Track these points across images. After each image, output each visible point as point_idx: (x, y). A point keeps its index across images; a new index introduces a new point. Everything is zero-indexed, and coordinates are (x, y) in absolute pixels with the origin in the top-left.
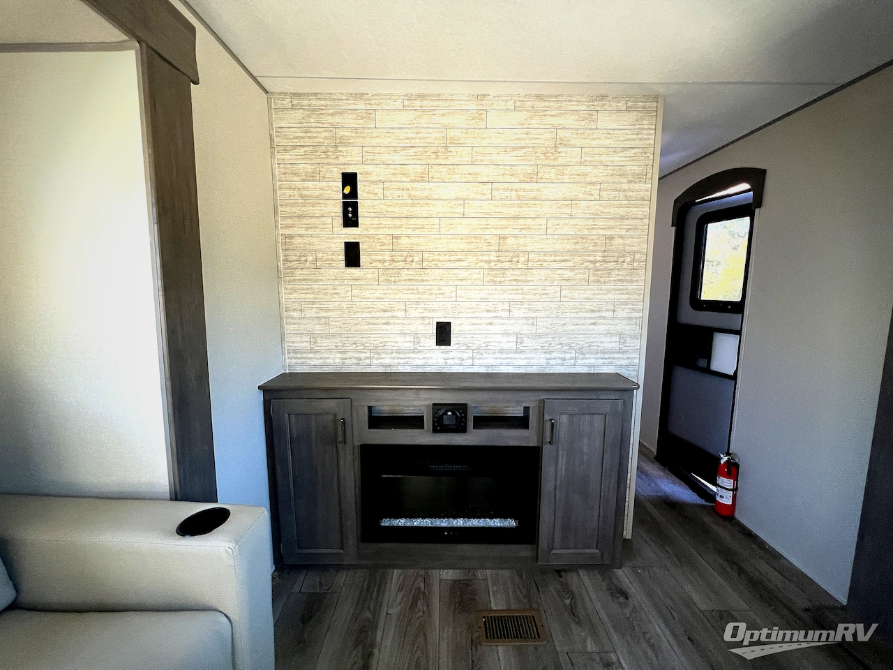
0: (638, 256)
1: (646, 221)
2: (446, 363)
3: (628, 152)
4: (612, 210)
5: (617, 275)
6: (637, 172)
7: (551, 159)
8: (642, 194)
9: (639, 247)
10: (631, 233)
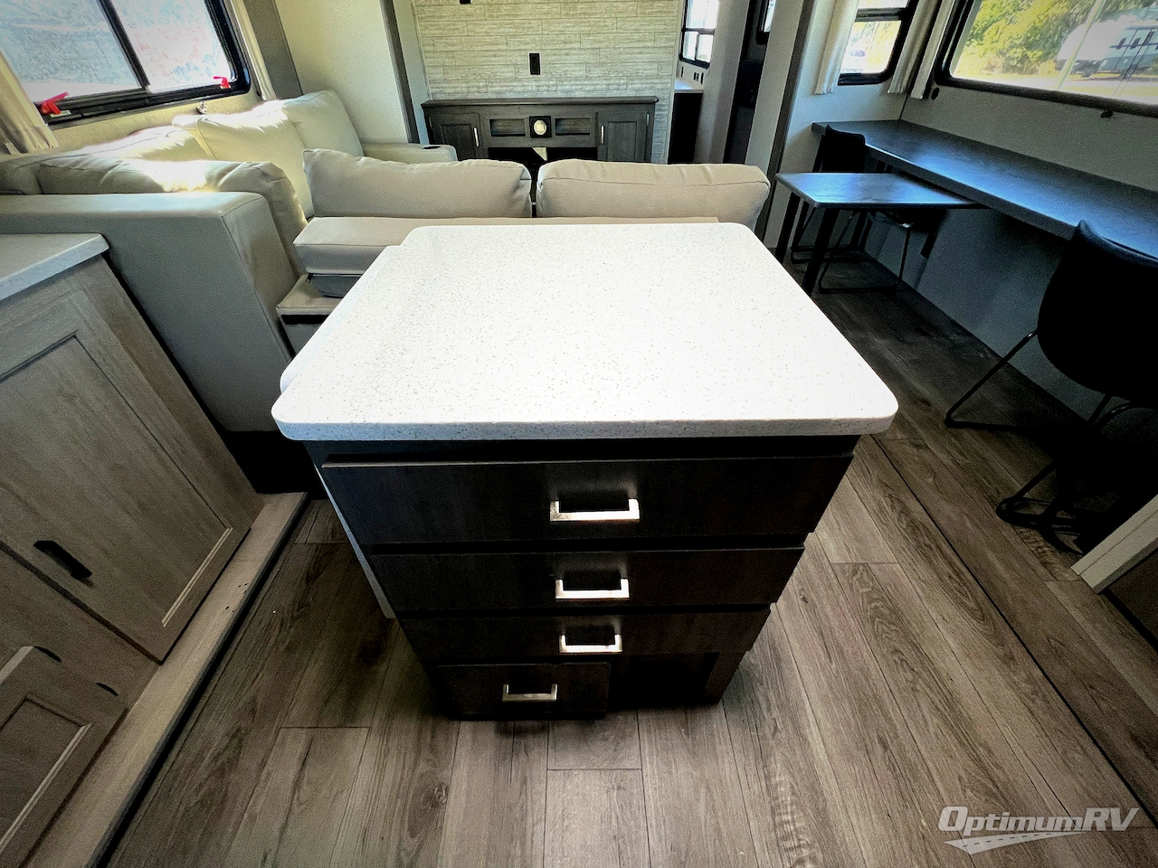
2: (538, 91)
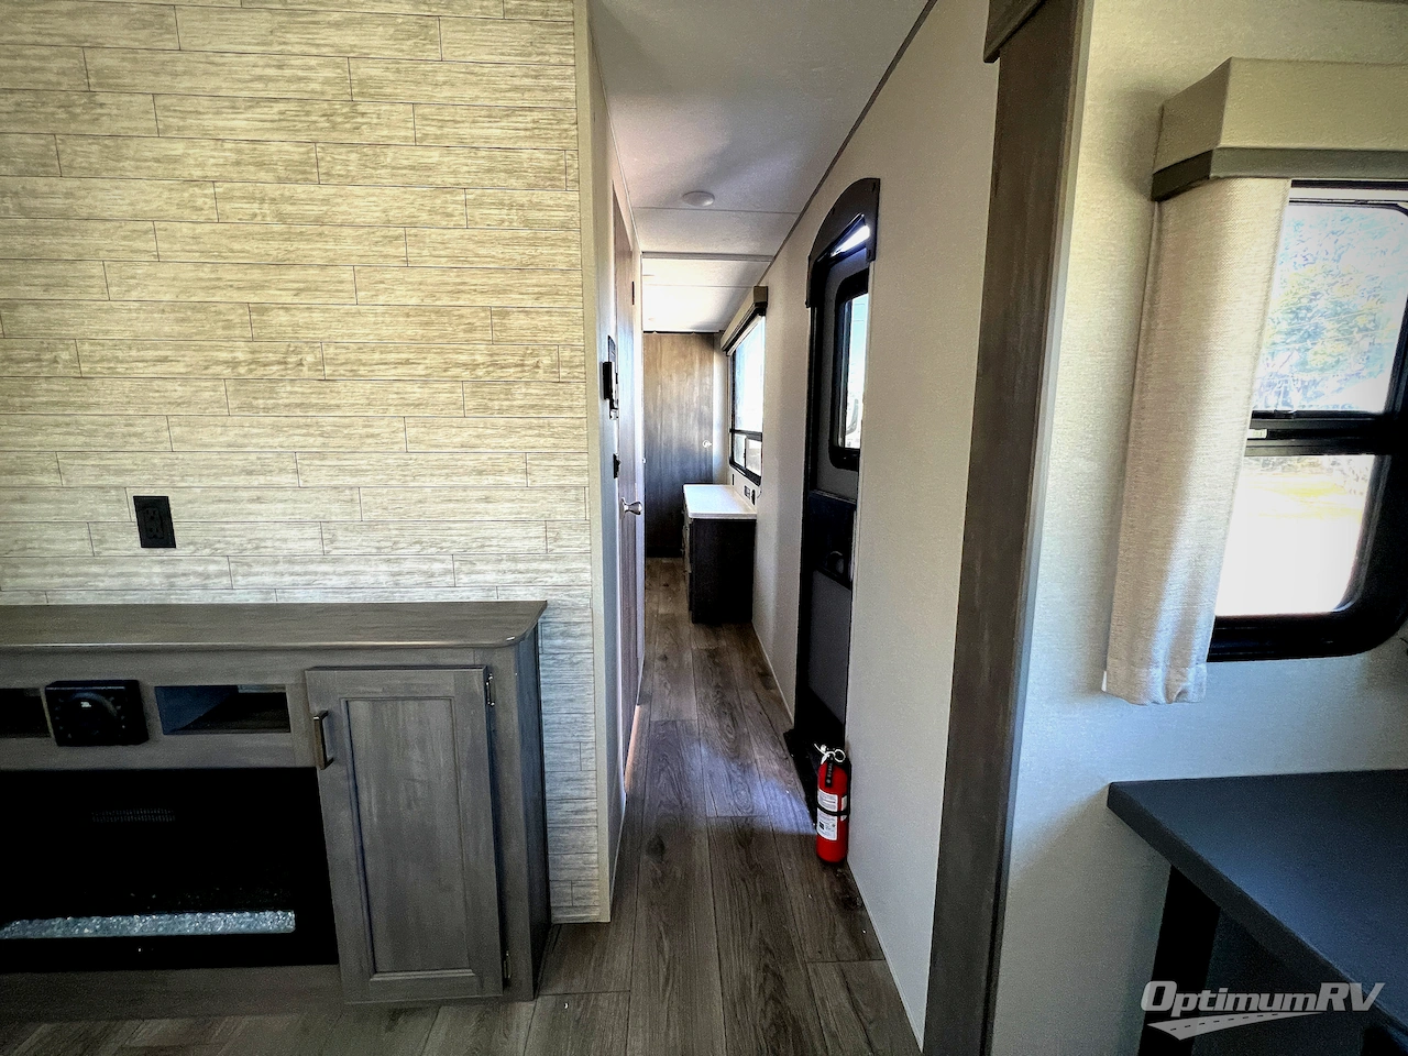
0: (567, 354)
1: (576, 277)
2: (172, 586)
3: (520, 119)
4: (497, 251)
5: (526, 394)
6: (546, 164)
7: (346, 131)
8: (559, 216)
9: (567, 335)
10: (545, 303)
